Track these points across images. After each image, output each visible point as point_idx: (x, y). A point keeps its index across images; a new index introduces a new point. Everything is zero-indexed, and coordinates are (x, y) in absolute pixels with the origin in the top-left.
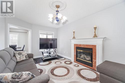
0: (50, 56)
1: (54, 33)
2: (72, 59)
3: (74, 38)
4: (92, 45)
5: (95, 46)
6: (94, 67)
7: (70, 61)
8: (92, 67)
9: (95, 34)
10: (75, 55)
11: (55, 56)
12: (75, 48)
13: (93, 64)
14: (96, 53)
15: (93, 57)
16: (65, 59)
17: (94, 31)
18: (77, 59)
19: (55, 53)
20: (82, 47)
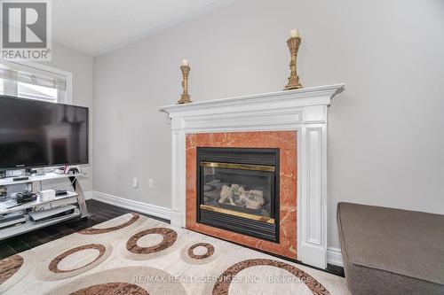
0: (31, 219)
1: (69, 77)
2: (176, 211)
3: (185, 99)
4: (279, 133)
5: (291, 136)
6: (284, 242)
7: (162, 225)
8: (278, 242)
9: (294, 73)
10: (188, 191)
11: (72, 211)
12: (188, 153)
13: (284, 230)
14: (295, 172)
15: (284, 192)
16: (135, 219)
17: (288, 57)
18: (199, 210)
19: (71, 193)
20: (229, 145)
